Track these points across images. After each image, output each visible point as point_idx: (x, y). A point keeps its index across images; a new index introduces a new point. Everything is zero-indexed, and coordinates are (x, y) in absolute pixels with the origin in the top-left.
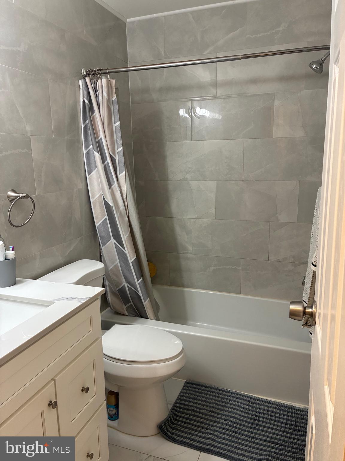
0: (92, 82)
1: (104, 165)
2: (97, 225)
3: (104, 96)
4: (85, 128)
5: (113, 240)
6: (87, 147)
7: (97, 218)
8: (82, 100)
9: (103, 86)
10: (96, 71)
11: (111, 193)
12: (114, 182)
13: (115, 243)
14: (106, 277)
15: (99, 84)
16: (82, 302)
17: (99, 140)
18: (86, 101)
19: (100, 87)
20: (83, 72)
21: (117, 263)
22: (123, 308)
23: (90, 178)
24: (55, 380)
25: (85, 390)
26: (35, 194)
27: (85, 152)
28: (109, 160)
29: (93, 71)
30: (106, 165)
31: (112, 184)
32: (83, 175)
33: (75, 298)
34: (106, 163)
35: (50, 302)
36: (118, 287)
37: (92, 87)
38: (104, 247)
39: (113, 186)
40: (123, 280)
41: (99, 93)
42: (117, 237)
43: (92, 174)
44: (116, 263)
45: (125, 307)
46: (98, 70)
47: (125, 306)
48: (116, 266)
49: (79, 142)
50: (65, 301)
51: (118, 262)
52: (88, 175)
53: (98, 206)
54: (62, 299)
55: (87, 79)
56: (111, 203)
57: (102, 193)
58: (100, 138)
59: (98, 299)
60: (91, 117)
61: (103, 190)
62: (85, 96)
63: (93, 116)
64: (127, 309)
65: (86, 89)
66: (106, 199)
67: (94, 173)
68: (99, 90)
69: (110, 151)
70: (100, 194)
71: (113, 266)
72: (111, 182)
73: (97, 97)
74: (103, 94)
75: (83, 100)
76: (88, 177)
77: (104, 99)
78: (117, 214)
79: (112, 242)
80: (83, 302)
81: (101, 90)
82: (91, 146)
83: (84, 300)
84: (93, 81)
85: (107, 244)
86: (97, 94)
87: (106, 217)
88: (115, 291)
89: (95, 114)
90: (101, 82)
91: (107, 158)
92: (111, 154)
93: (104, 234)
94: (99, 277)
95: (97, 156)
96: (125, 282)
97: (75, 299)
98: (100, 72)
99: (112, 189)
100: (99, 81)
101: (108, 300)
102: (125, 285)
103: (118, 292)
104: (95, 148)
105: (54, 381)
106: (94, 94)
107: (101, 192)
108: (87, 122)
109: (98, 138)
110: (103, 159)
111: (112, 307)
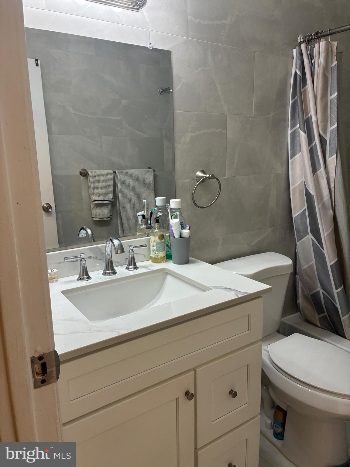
0: (308, 48)
1: (311, 146)
2: (294, 216)
3: (321, 62)
4: (294, 105)
5: (310, 236)
6: (293, 126)
7: (295, 208)
8: (293, 71)
9: (321, 50)
10: (315, 35)
11: (314, 180)
12: (321, 166)
13: (312, 240)
14: (300, 278)
15: (316, 50)
16: (238, 296)
17: (309, 117)
18: (298, 72)
19: (317, 52)
20: (300, 39)
21: (313, 264)
22: (316, 318)
23: (292, 162)
24: (196, 370)
25: (233, 394)
26: (225, 176)
27: (290, 132)
28: (317, 140)
29: (311, 35)
30: (313, 147)
31: (317, 169)
32: (285, 158)
33: (234, 290)
34: (313, 144)
35: (208, 287)
36: (311, 291)
37: (308, 54)
38: (299, 242)
39: (318, 172)
40: (318, 284)
41: (315, 60)
42: (316, 233)
43: (295, 157)
44: (311, 263)
45: (317, 317)
46: (317, 34)
47: (318, 315)
48: (311, 267)
49: (285, 120)
50: (223, 290)
51: (313, 262)
52: (291, 159)
53: (297, 194)
54: (221, 288)
55: (303, 46)
56: (312, 192)
57: (304, 180)
58: (309, 115)
59: (262, 297)
60: (302, 90)
61: (305, 176)
62: (298, 67)
63: (304, 89)
64: (320, 319)
65: (300, 57)
66: (307, 186)
67: (298, 156)
68: (315, 57)
69: (320, 130)
70: (302, 180)
71: (307, 266)
72: (317, 166)
73: (312, 65)
74: (320, 60)
75: (295, 72)
76: (290, 161)
77: (320, 67)
78: (318, 205)
79: (309, 237)
80: (240, 296)
81: (317, 57)
82: (298, 126)
83: (242, 295)
84: (309, 46)
85: (302, 240)
86: (313, 61)
87: (306, 207)
88: (307, 295)
89: (307, 86)
90: (318, 47)
91: (315, 138)
92: (320, 133)
93: (301, 228)
94: (284, 274)
95: (303, 136)
96: (320, 287)
97: (234, 292)
98: (319, 35)
99: (317, 175)
100: (317, 45)
101: (298, 304)
102: (319, 291)
103: (311, 296)
104: (302, 126)
105: (194, 372)
106: (308, 62)
107: (303, 178)
108: (296, 97)
109: (307, 114)
110: (310, 139)
111: (302, 312)
